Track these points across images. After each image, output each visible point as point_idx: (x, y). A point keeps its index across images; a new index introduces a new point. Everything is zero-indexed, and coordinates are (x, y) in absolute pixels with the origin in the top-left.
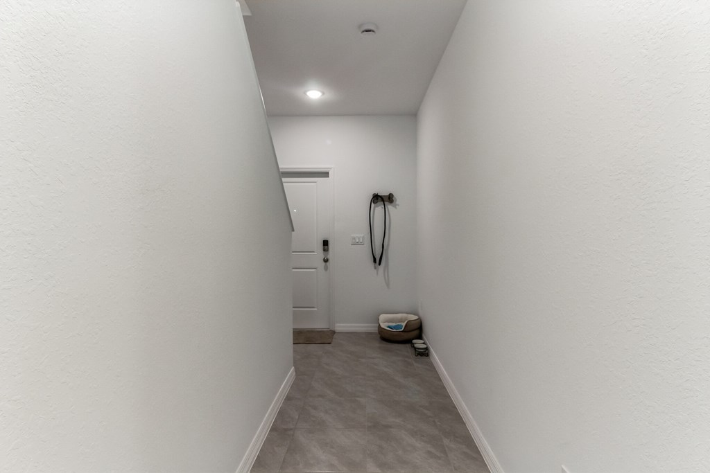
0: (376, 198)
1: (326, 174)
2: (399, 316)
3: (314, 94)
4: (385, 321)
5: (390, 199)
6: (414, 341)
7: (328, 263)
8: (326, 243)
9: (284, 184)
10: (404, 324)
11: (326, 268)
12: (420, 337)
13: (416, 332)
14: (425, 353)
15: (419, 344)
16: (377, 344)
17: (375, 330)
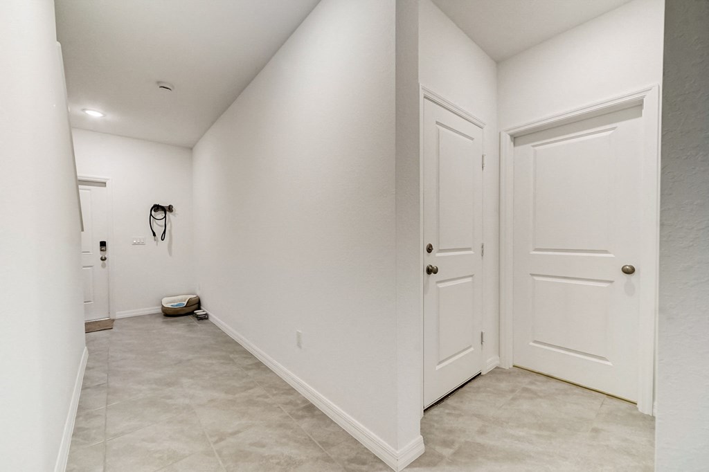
0: (157, 208)
1: (103, 184)
2: (180, 297)
3: (94, 113)
4: (169, 303)
5: (170, 209)
6: (195, 312)
7: (106, 262)
8: (103, 244)
9: (80, 191)
10: (185, 303)
11: (104, 266)
12: (199, 308)
13: (196, 306)
14: (205, 318)
15: (199, 312)
16: (161, 320)
17: (160, 310)
